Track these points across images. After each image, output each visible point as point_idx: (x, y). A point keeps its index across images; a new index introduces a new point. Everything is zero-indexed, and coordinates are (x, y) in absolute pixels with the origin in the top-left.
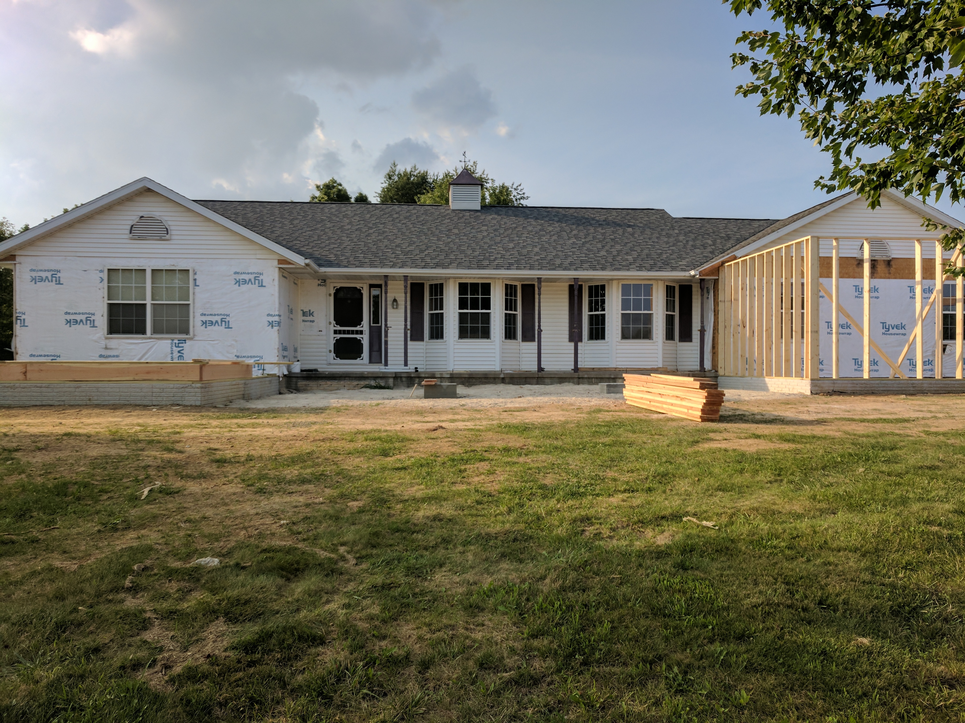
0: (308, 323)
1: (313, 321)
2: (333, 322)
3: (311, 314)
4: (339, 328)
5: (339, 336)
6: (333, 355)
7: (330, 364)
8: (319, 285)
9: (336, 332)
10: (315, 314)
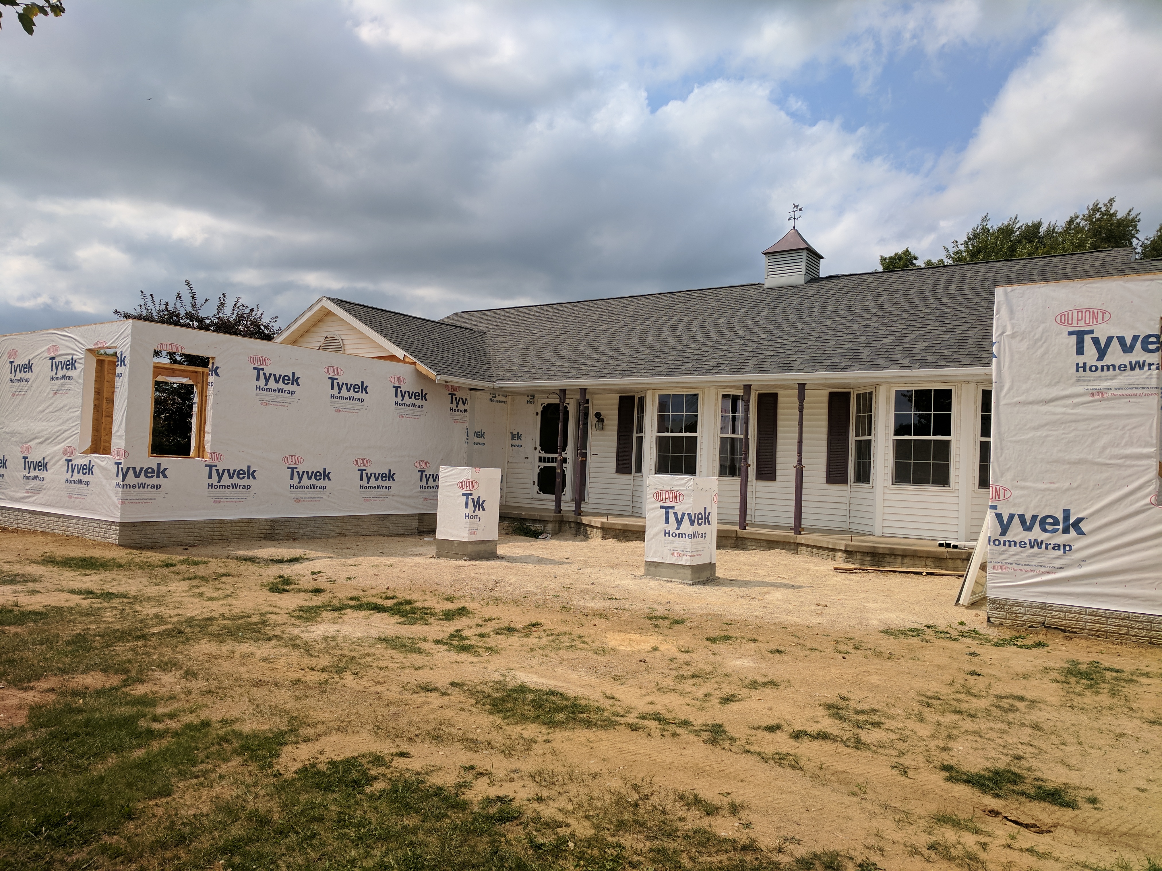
0: (516, 448)
1: (520, 446)
2: (539, 448)
3: (519, 437)
4: (544, 455)
5: (543, 465)
6: (536, 487)
7: (533, 499)
8: (528, 402)
9: (541, 460)
10: (523, 437)
